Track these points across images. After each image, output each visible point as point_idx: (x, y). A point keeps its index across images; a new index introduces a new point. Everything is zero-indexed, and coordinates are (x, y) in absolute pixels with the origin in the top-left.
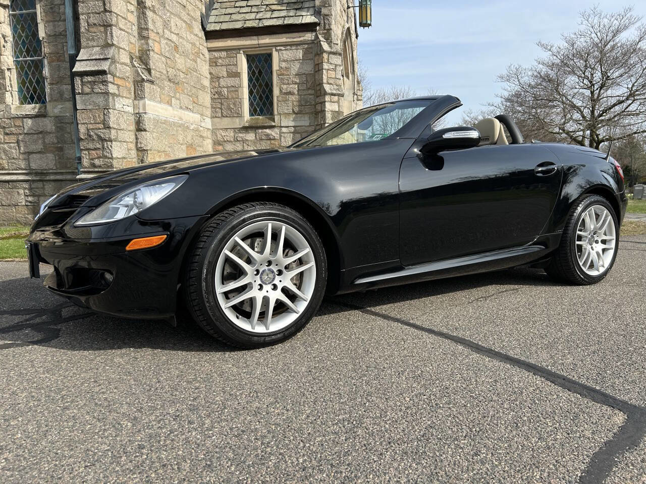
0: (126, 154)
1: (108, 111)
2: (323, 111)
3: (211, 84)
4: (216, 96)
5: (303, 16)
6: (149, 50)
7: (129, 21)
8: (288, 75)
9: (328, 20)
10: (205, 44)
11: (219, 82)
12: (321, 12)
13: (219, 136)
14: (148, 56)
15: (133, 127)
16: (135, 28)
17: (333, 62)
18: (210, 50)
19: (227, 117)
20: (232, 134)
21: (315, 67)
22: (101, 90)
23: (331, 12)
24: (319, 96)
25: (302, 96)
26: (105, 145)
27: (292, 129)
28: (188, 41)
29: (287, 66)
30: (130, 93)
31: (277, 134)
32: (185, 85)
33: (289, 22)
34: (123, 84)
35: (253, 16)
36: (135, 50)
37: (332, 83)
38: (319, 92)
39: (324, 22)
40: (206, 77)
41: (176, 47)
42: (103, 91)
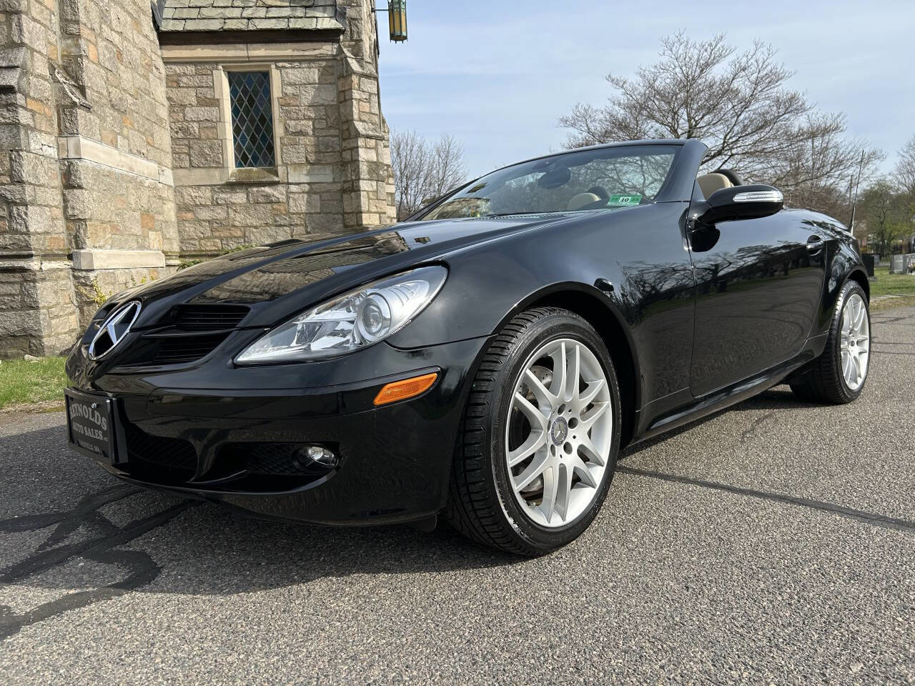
0: (51, 226)
1: (19, 155)
2: (355, 161)
3: (170, 115)
4: (180, 135)
5: (317, 18)
6: (81, 56)
7: (47, 8)
8: (297, 106)
9: (357, 26)
10: (159, 52)
11: (184, 113)
12: (345, 14)
13: (186, 197)
14: (79, 65)
15: (57, 182)
16: (55, 19)
17: (365, 90)
18: (167, 62)
19: (199, 167)
20: (208, 194)
21: (338, 97)
22: (4, 118)
23: (360, 15)
24: (347, 139)
25: (320, 138)
26: (15, 212)
27: (307, 188)
28: (135, 45)
29: (294, 92)
30: (52, 125)
31: (283, 194)
32: (135, 115)
33: (298, 26)
34: (40, 110)
35: (237, 13)
36: (57, 54)
37: (366, 120)
38: (347, 132)
39: (351, 29)
40: (162, 104)
41: (120, 53)
42: (7, 121)
